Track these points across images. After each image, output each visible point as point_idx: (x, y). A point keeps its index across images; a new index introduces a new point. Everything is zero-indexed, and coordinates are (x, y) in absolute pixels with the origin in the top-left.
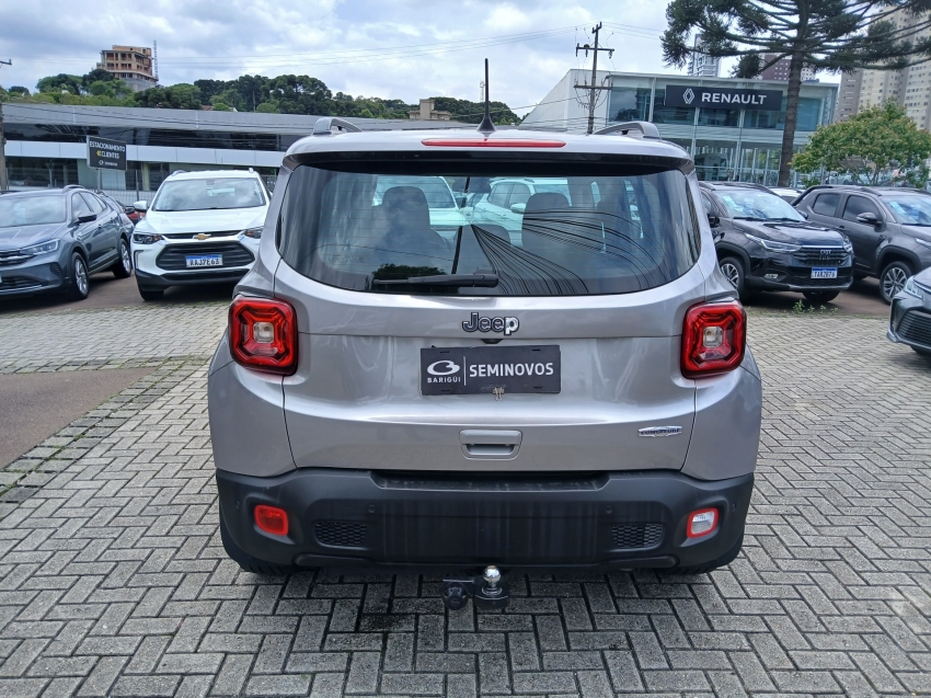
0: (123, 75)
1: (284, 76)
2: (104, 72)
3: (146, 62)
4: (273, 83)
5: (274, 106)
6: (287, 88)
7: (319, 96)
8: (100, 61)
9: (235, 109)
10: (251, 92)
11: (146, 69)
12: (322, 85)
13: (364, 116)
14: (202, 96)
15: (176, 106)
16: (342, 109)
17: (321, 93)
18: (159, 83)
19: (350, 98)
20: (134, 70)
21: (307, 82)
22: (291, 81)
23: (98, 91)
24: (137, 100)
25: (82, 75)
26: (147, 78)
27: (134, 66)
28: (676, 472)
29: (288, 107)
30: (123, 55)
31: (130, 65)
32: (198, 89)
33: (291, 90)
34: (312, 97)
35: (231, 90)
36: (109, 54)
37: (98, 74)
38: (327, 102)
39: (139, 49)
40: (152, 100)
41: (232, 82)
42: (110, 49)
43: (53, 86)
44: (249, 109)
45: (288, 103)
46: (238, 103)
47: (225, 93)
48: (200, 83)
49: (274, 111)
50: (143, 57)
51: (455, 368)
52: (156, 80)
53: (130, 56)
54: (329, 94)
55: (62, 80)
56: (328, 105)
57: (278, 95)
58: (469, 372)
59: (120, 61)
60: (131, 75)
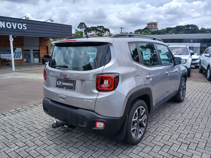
0: (151, 28)
1: (187, 25)
2: (147, 28)
3: (156, 25)
4: (184, 27)
5: (183, 32)
6: (187, 28)
7: (195, 29)
8: (147, 26)
9: (174, 34)
10: (179, 29)
11: (156, 26)
12: (196, 26)
13: (207, 33)
14: (167, 31)
15: (159, 34)
16: (201, 32)
17: (196, 28)
18: (158, 29)
19: (205, 29)
20: (153, 27)
21: (192, 26)
22: (188, 26)
23: (146, 32)
24: (151, 33)
25: (143, 29)
26: (156, 28)
27: (153, 26)
28: (93, 111)
29: (187, 32)
30: (151, 24)
31: (152, 26)
32: (166, 30)
33: (188, 28)
34: (193, 29)
35: (174, 29)
36: (148, 24)
37: (146, 28)
38: (197, 30)
39: (155, 22)
40: (155, 33)
41: (174, 28)
42: (149, 23)
43: (137, 32)
44: (178, 33)
45: (187, 31)
46: (175, 32)
47: (172, 30)
48: (167, 28)
49: (183, 33)
50: (155, 24)
51: (61, 83)
52: (157, 29)
53: (153, 24)
54: (198, 28)
55: (139, 30)
56: (197, 31)
57: (184, 30)
58: (62, 84)
59: (151, 25)
60: (152, 28)
